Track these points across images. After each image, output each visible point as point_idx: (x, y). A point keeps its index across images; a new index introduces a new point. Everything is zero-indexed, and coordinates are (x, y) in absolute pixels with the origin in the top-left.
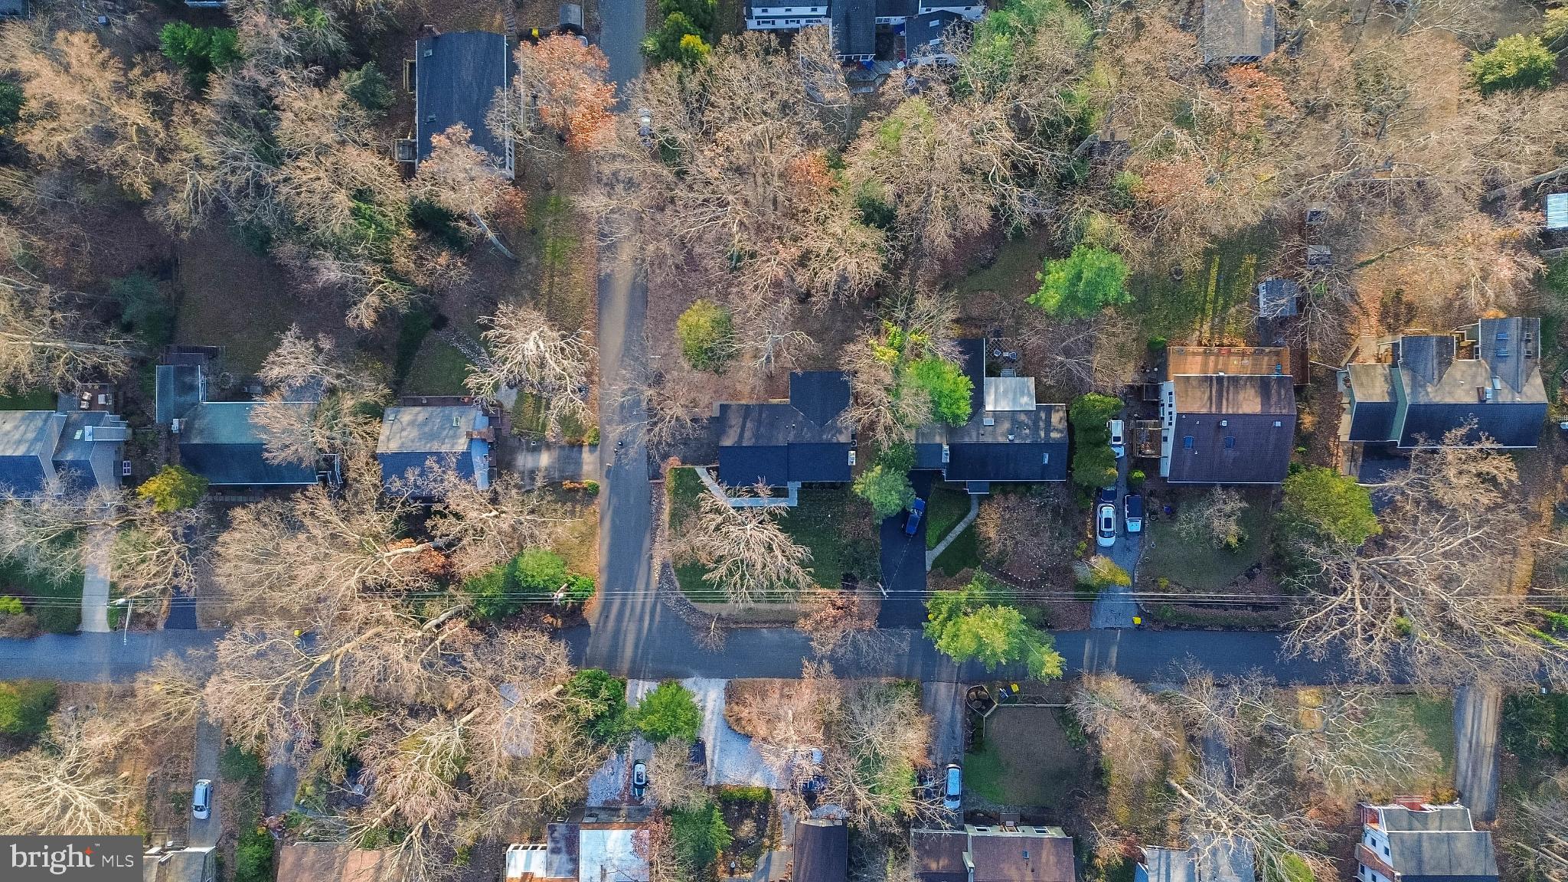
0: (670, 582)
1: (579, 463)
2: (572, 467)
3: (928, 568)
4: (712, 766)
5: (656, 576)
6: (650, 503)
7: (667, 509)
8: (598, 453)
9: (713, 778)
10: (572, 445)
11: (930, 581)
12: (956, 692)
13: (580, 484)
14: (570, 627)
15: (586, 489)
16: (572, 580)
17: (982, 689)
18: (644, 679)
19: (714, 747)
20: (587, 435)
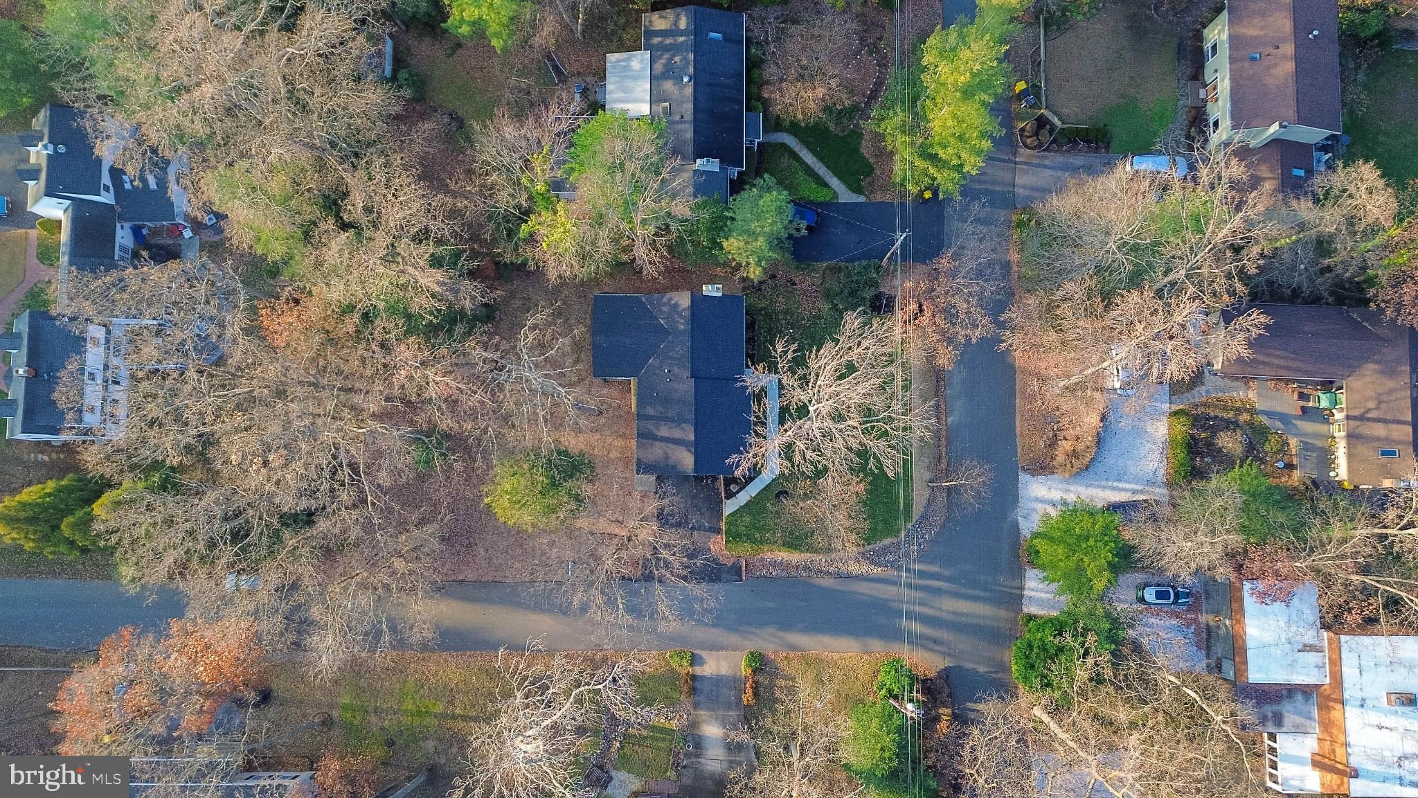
0: (885, 550)
1: (718, 681)
2: (725, 691)
3: (862, 199)
4: (1141, 492)
5: (877, 571)
6: (773, 579)
7: (783, 555)
8: (704, 654)
9: (1158, 490)
10: (693, 691)
11: (879, 197)
12: (1025, 163)
13: (746, 677)
14: (950, 695)
15: (754, 672)
16: (883, 692)
17: (1022, 130)
18: (1022, 588)
19: (1114, 489)
20: (679, 669)
